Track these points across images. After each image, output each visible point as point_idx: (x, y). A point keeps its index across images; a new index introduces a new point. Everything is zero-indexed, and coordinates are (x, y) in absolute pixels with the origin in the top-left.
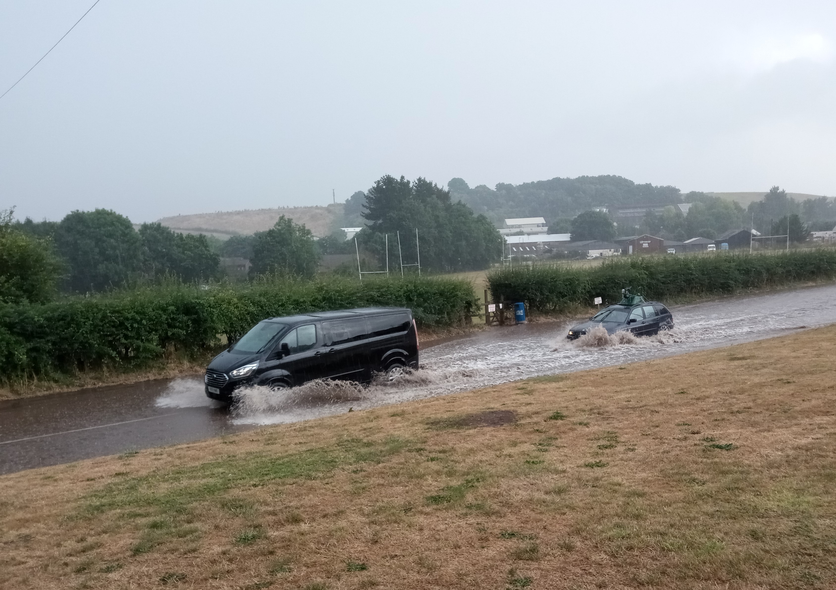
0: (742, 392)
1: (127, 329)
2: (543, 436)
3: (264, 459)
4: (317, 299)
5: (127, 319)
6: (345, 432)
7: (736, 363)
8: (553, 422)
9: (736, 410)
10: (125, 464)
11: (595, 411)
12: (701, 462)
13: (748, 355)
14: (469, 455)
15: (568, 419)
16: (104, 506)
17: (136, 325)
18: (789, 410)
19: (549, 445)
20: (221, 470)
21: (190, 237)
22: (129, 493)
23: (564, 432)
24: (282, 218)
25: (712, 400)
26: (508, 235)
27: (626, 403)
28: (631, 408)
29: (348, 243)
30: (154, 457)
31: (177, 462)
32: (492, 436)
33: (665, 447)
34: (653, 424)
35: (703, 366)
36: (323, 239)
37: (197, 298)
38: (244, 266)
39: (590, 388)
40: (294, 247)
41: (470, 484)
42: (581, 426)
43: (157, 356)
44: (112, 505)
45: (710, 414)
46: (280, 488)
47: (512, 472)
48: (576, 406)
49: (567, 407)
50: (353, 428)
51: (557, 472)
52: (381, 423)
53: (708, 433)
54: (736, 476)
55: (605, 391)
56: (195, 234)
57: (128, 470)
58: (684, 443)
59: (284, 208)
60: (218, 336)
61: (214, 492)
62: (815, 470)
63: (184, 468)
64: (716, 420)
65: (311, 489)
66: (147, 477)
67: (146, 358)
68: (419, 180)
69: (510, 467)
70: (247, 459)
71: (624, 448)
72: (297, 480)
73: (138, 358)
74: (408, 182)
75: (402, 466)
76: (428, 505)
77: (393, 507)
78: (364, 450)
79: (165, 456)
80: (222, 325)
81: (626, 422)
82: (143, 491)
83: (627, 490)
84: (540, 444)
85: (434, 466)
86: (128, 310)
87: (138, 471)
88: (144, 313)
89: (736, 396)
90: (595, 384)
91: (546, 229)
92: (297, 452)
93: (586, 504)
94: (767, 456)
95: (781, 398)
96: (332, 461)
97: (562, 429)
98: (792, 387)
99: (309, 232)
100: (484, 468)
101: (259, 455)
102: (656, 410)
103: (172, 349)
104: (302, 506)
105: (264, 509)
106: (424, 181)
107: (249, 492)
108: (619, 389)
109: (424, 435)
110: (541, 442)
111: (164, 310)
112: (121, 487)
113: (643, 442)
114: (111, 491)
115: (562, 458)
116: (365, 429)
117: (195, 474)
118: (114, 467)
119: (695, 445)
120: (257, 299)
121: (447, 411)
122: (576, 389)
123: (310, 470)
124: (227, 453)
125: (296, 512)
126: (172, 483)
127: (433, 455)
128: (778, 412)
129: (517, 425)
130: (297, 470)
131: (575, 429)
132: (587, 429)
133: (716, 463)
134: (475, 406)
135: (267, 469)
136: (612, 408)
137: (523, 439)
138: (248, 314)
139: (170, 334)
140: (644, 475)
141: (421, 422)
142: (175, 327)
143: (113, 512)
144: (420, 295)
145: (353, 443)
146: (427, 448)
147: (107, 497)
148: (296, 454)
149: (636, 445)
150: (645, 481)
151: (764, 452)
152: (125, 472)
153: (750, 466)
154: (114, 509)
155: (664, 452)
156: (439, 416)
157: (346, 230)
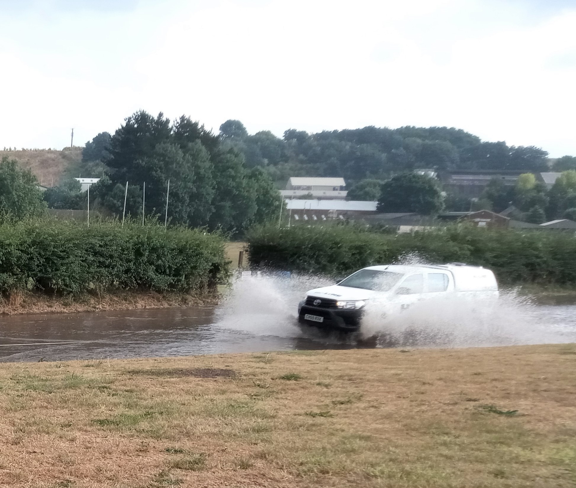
2: (263, 390)
4: (25, 242)
8: (283, 381)
11: (346, 378)
15: (305, 380)
19: (268, 396)
23: (293, 389)
24: (5, 159)
26: (290, 198)
29: (81, 196)
40: (15, 196)
47: (206, 412)
49: (309, 372)
51: (265, 416)
52: (70, 369)
59: (10, 150)
68: (183, 118)
69: (206, 408)
71: (367, 405)
74: (168, 121)
76: (91, 426)
84: (256, 395)
85: (113, 399)
91: (344, 193)
97: (293, 386)
106: (189, 121)
109: (114, 378)
110: (259, 394)
116: (48, 371)
121: (153, 367)
122: (332, 363)
129: (234, 380)
137: (236, 390)
141: (117, 370)
144: (154, 250)
145: (28, 379)
146: (113, 387)
157: (81, 180)
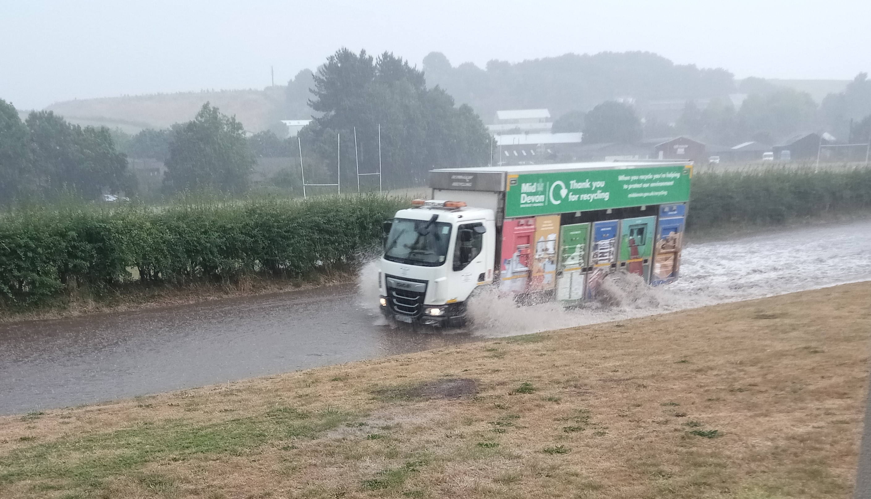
0: (754, 363)
1: (20, 258)
2: (504, 413)
3: (184, 428)
4: (248, 225)
5: (20, 246)
6: (277, 399)
7: (762, 322)
8: (519, 395)
9: (739, 387)
10: (29, 427)
11: (572, 383)
12: (676, 451)
13: (779, 312)
14: (416, 433)
15: (537, 393)
16: (12, 475)
17: (30, 254)
18: (800, 389)
19: (509, 424)
20: (137, 439)
21: (90, 130)
22: (38, 462)
23: (529, 410)
24: (206, 107)
25: (715, 372)
26: (498, 134)
27: (611, 374)
28: (615, 381)
29: (290, 141)
30: (61, 420)
31: (88, 428)
32: (446, 410)
33: (641, 432)
34: (635, 403)
35: (719, 325)
36: (258, 136)
37: (103, 222)
38: (158, 170)
39: (575, 352)
40: (221, 147)
41: (412, 468)
42: (550, 402)
43: (56, 292)
44: (21, 475)
45: (706, 391)
46: (202, 464)
47: (460, 455)
48: (550, 376)
49: (539, 377)
50: (286, 394)
51: (511, 457)
52: (321, 389)
53: (693, 416)
54: (709, 469)
55: (591, 356)
56: (97, 125)
57: (34, 435)
58: (663, 428)
59: (208, 91)
60: (128, 269)
61: (130, 465)
62: (801, 466)
63: (96, 434)
64: (710, 400)
65: (237, 467)
66: (56, 444)
67: (43, 294)
68: (385, 55)
69: (459, 449)
70: (166, 427)
71: (593, 431)
72: (221, 455)
73: (33, 294)
74: (371, 59)
75: (337, 444)
76: (362, 490)
77: (324, 491)
78: (297, 423)
79: (73, 419)
80: (133, 257)
81: (604, 399)
82: (53, 460)
83: (583, 481)
84: (498, 424)
85: (374, 445)
86: (21, 235)
87: (45, 436)
88: (39, 240)
89: (746, 368)
90: (582, 346)
91: (550, 125)
92: (222, 422)
93: (534, 495)
94: (753, 446)
95: (796, 373)
96: (260, 435)
97: (528, 405)
98: (817, 358)
99: (239, 127)
100: (431, 449)
101: (178, 423)
102: (645, 384)
103: (73, 284)
104: (225, 485)
105: (185, 487)
106: (392, 58)
107: (169, 467)
108: (608, 355)
109: (367, 407)
110: (501, 421)
111: (63, 235)
112: (28, 455)
113: (616, 424)
114: (18, 458)
115: (519, 442)
116: (300, 396)
117: (108, 443)
118: (17, 430)
119: (676, 430)
120: (174, 223)
121: (398, 377)
122: (557, 352)
123: (235, 445)
124: (143, 419)
125: (220, 492)
126: (84, 452)
127: (375, 432)
128: (787, 392)
129: (476, 399)
130: (221, 444)
131: (543, 406)
132: (556, 407)
133: (691, 453)
134: (432, 371)
135: (188, 441)
136: (593, 379)
137: (480, 416)
138: (164, 243)
139: (71, 266)
140: (606, 464)
141: (366, 390)
142: (77, 257)
143: (23, 482)
145: (285, 414)
146: (370, 422)
147: (14, 466)
148: (220, 425)
149: (607, 428)
150: (607, 472)
151: (752, 441)
152: (30, 436)
153: (729, 457)
154: (24, 480)
155: (636, 439)
156: (388, 383)
157: (288, 123)
